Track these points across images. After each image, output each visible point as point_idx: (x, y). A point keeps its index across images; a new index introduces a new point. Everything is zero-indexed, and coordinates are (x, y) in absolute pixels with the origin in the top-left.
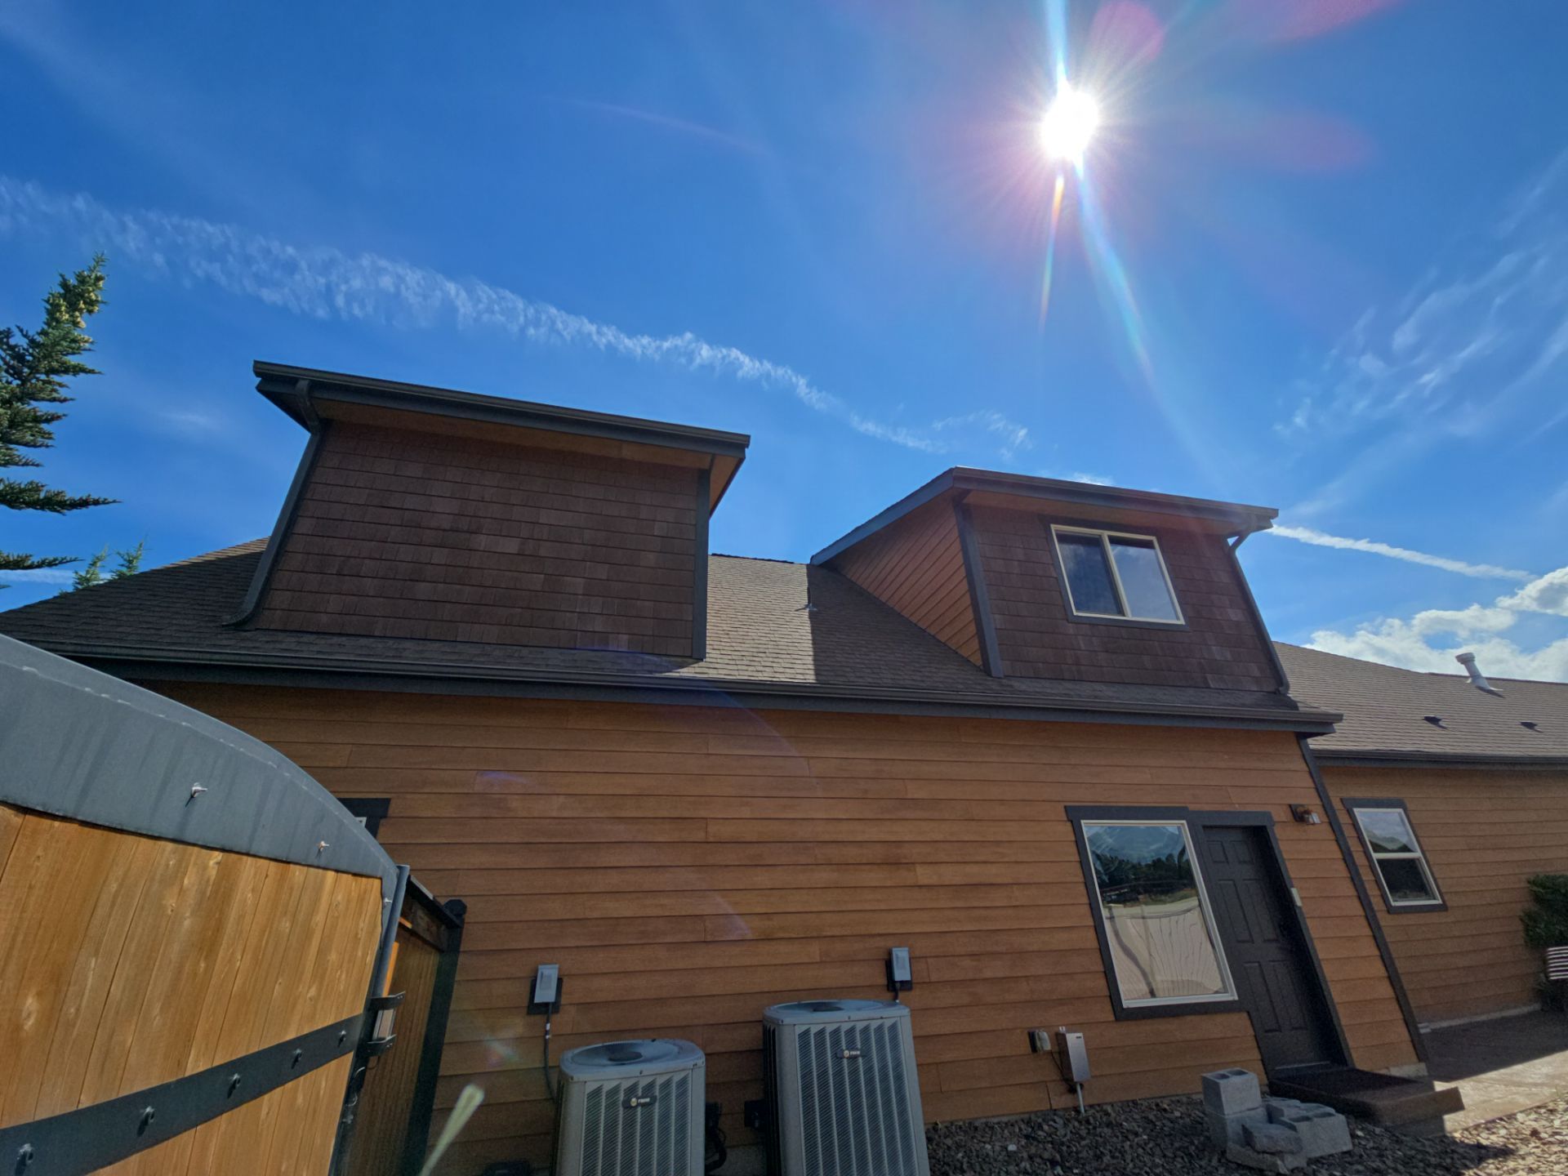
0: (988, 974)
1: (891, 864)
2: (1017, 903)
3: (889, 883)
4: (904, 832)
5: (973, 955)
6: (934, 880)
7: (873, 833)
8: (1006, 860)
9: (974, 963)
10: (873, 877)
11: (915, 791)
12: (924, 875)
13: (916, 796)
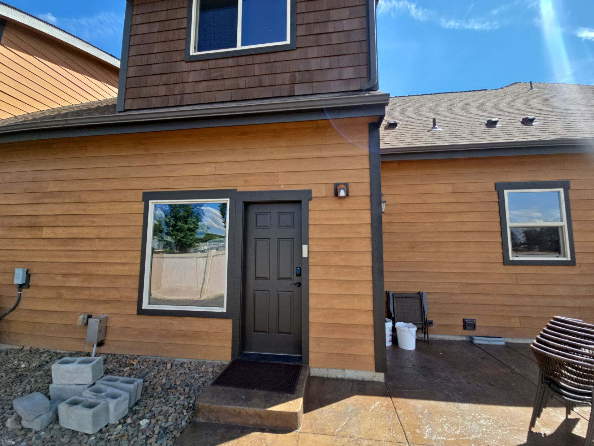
0: (69, 284)
1: (31, 227)
2: (95, 249)
3: (28, 237)
4: (41, 210)
5: (64, 275)
6: (52, 236)
7: (27, 210)
8: (95, 225)
9: (63, 278)
10: (23, 234)
11: (53, 187)
12: (46, 233)
13: (54, 190)
